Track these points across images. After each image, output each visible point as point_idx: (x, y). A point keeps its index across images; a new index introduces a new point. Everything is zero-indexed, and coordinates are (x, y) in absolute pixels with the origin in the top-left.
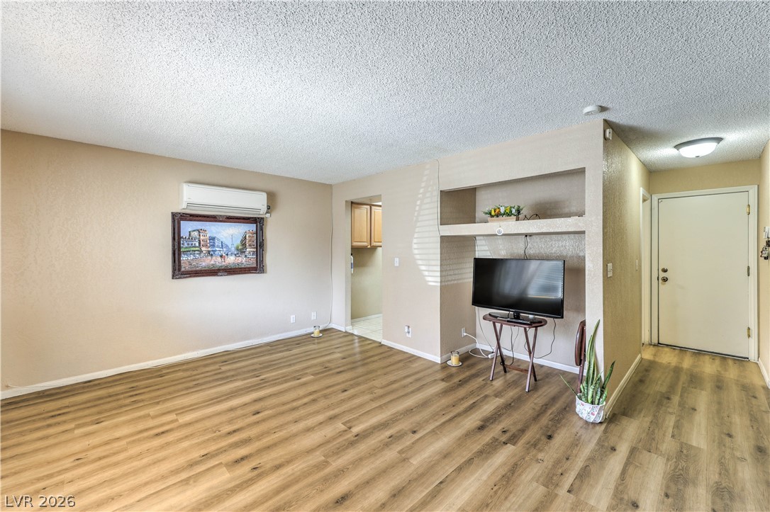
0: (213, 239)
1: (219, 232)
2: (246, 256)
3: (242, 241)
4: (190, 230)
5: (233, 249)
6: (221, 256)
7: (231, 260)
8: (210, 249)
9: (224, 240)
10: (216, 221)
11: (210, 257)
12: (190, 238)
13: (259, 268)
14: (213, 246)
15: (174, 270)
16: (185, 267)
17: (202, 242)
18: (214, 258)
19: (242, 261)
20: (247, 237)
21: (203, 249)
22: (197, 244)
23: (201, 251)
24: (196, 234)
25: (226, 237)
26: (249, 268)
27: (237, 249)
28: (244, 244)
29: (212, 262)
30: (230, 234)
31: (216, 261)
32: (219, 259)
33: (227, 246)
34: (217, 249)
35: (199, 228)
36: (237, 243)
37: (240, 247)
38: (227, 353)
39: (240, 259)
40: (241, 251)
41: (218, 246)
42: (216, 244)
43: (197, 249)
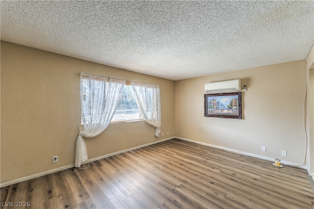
0: (218, 103)
1: (221, 100)
2: (232, 110)
3: (230, 103)
4: (210, 100)
5: (226, 107)
6: (221, 110)
7: (226, 112)
8: (217, 107)
9: (222, 103)
10: (219, 96)
11: (217, 110)
12: (210, 103)
13: (240, 116)
14: (218, 105)
15: (205, 114)
16: (209, 113)
17: (214, 104)
18: (219, 110)
19: (231, 112)
20: (233, 101)
21: (215, 107)
22: (213, 105)
23: (214, 108)
24: (212, 101)
25: (223, 102)
26: (234, 116)
27: (228, 107)
28: (231, 105)
29: (218, 112)
30: (225, 101)
31: (219, 112)
32: (221, 111)
33: (224, 106)
34: (220, 107)
35: (213, 99)
36: (229, 104)
37: (230, 106)
38: (223, 151)
39: (230, 111)
40: (230, 108)
41: (220, 106)
42: (219, 105)
43: (213, 107)
